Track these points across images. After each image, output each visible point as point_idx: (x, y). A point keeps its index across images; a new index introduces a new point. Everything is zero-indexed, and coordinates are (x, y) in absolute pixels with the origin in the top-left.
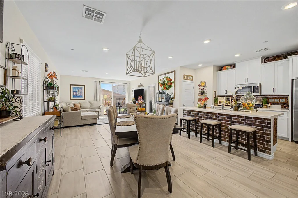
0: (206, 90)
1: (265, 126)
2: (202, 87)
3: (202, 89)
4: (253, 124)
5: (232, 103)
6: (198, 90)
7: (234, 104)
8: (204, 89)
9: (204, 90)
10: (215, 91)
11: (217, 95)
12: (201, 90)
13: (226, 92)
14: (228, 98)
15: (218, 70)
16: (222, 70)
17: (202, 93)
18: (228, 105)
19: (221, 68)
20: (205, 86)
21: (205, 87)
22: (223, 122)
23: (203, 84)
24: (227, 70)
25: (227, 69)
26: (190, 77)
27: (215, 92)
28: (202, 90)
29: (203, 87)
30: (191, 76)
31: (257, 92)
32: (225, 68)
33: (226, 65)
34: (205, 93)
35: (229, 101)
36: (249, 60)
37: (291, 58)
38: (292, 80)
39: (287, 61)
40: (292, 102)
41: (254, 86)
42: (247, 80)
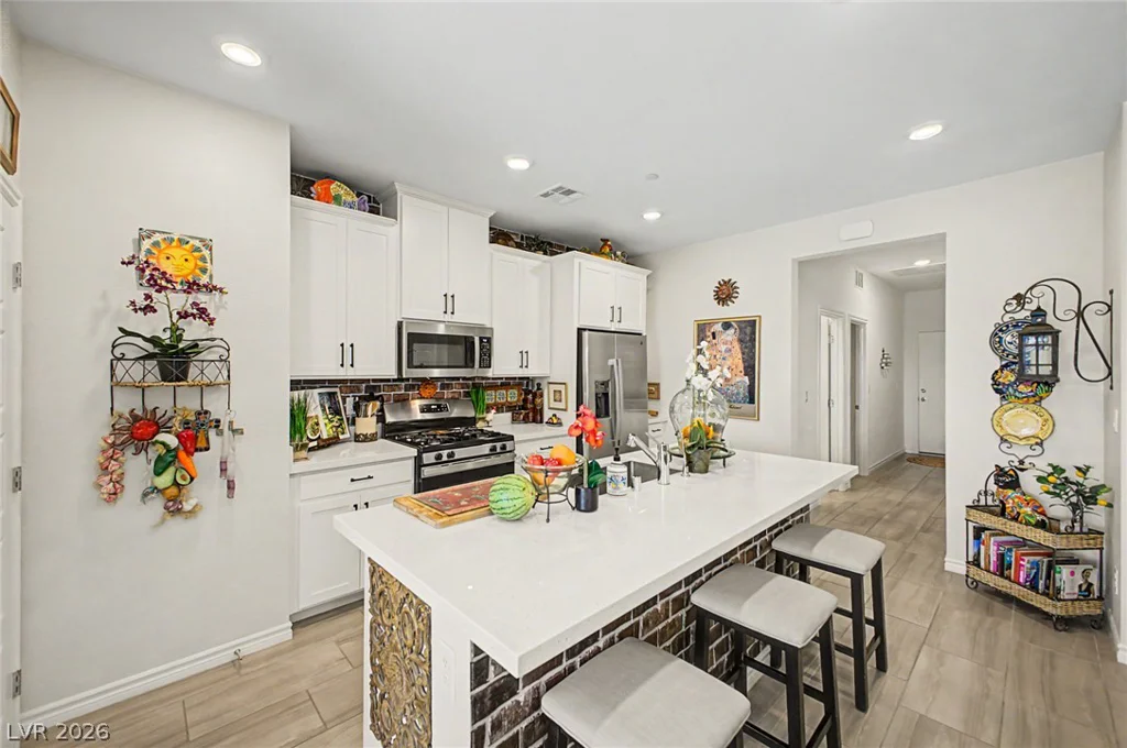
0: (216, 331)
14: (330, 395)
16: (310, 195)
18: (341, 437)
20: (207, 288)
21: (210, 297)
23: (179, 264)
24: (333, 207)
25: (337, 200)
31: (486, 362)
32: (327, 190)
33: (330, 177)
34: (200, 357)
35: (337, 412)
36: (454, 207)
37: (576, 261)
38: (580, 331)
39: (545, 262)
40: (579, 401)
41: (481, 339)
42: (449, 301)
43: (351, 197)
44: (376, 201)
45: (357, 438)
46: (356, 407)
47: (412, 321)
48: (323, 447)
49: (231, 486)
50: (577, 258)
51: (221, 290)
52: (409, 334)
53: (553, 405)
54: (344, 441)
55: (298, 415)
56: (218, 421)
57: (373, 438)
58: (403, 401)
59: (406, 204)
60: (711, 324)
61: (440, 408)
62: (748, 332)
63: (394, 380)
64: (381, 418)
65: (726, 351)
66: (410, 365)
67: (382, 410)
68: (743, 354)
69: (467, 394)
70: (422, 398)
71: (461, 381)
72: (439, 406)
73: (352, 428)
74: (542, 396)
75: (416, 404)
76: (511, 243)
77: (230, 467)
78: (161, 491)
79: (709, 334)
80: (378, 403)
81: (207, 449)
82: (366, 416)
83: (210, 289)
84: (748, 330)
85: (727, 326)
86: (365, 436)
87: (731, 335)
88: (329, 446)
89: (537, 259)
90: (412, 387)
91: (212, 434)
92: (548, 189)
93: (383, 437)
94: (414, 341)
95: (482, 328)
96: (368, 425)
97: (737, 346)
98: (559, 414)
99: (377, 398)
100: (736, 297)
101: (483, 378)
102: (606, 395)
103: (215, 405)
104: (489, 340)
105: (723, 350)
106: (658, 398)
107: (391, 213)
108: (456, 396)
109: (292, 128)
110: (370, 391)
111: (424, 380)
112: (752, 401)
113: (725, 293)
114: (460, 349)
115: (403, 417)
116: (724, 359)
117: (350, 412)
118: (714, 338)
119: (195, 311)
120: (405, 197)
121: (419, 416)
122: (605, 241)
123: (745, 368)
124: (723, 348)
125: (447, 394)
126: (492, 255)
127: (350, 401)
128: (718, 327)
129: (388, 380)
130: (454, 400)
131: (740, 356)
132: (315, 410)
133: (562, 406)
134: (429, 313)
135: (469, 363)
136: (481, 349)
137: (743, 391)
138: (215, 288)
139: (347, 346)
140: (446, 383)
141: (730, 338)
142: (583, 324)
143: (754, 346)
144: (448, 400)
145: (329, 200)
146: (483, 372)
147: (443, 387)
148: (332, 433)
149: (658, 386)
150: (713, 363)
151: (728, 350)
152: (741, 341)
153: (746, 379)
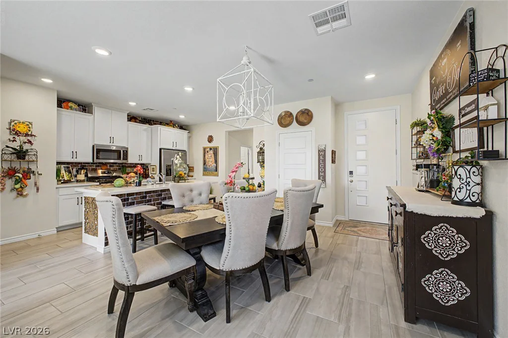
13: (74, 154)
17: (23, 155)
18: (72, 180)
23: (22, 128)
24: (70, 111)
25: (71, 108)
31: (126, 157)
32: (67, 105)
33: (69, 101)
34: (29, 154)
35: (70, 173)
36: (114, 110)
38: (160, 149)
39: (149, 127)
40: (160, 171)
41: (123, 151)
42: (112, 139)
43: (76, 107)
44: (85, 108)
45: (77, 181)
46: (77, 171)
47: (97, 145)
48: (65, 183)
49: (38, 189)
50: (159, 127)
51: (35, 136)
52: (97, 149)
53: (152, 172)
54: (73, 182)
55: (58, 171)
56: (34, 171)
57: (83, 181)
58: (95, 170)
59: (96, 110)
61: (108, 173)
62: (215, 151)
63: (91, 163)
64: (86, 175)
66: (97, 158)
67: (86, 173)
68: (214, 157)
69: (119, 169)
70: (102, 169)
71: (117, 164)
72: (108, 172)
73: (75, 178)
74: (148, 170)
75: (100, 171)
76: (137, 121)
77: (37, 184)
78: (16, 189)
79: (206, 151)
80: (85, 171)
81: (30, 179)
82: (81, 174)
83: (32, 135)
85: (211, 149)
86: (81, 180)
87: (211, 152)
88: (67, 182)
89: (146, 126)
90: (98, 166)
91: (32, 175)
92: (145, 108)
93: (87, 181)
94: (99, 151)
95: (124, 147)
96: (81, 177)
97: (213, 155)
98: (153, 175)
99: (85, 169)
100: (213, 141)
101: (126, 164)
102: (170, 169)
103: (33, 167)
104: (127, 151)
106: (193, 171)
107: (91, 112)
109: (58, 92)
110: (82, 166)
111: (102, 163)
113: (210, 139)
114: (116, 154)
115: (94, 175)
116: (210, 159)
117: (75, 173)
118: (207, 153)
119: (28, 142)
120: (96, 108)
121: (101, 175)
122: (171, 121)
124: (210, 156)
125: (112, 168)
126: (128, 124)
127: (75, 170)
128: (208, 149)
129: (89, 163)
130: (115, 171)
132: (63, 171)
133: (154, 172)
134: (103, 141)
135: (119, 158)
136: (123, 154)
137: (215, 168)
138: (33, 135)
139: (74, 152)
140: (112, 164)
142: (162, 147)
144: (112, 170)
145: (68, 108)
146: (124, 161)
147: (110, 166)
148: (68, 179)
149: (193, 167)
150: (207, 160)
151: (211, 156)
152: (214, 153)
153: (215, 165)
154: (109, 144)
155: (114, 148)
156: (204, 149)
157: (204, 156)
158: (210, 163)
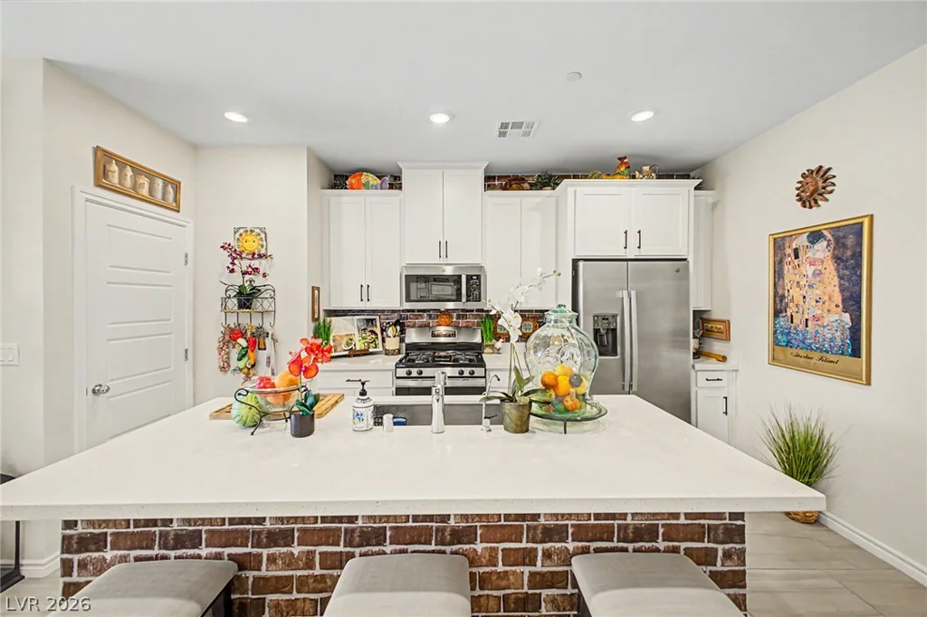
0: (269, 281)
1: (720, 531)
2: (247, 263)
3: (244, 273)
4: (661, 530)
5: (383, 341)
6: (218, 279)
7: (393, 343)
8: (256, 270)
9: (259, 281)
10: (318, 289)
11: (324, 305)
12: (237, 279)
13: (365, 291)
14: (368, 320)
15: (326, 184)
16: (344, 187)
17: (246, 298)
18: (371, 350)
19: (339, 179)
20: (260, 256)
21: (263, 261)
22: (479, 547)
23: (251, 245)
24: (363, 191)
25: (366, 186)
26: (160, 183)
27: (316, 292)
28: (247, 277)
29: (255, 263)
30: (167, 181)
31: (476, 296)
32: (360, 180)
33: (361, 171)
34: (261, 296)
36: (450, 168)
37: (570, 190)
38: (575, 262)
39: (548, 197)
41: (469, 276)
42: (443, 248)
43: (373, 180)
44: (395, 182)
45: (385, 352)
48: (355, 356)
50: (571, 187)
52: (406, 276)
56: (268, 333)
58: (425, 327)
59: (409, 177)
60: (792, 235)
61: (449, 334)
65: (814, 274)
66: (408, 300)
68: (841, 278)
70: (444, 325)
71: (475, 313)
76: (526, 185)
77: (272, 361)
78: (241, 370)
79: (789, 251)
81: (265, 349)
84: (850, 241)
85: (816, 236)
87: (821, 250)
88: (359, 355)
97: (830, 269)
100: (831, 192)
102: (613, 331)
103: (267, 324)
104: (478, 277)
105: (810, 273)
106: (728, 339)
108: (470, 325)
112: (856, 353)
113: (815, 187)
116: (811, 286)
118: (797, 257)
119: (250, 269)
121: (432, 339)
122: (623, 159)
123: (843, 301)
124: (810, 270)
126: (485, 200)
128: (802, 241)
131: (836, 281)
134: (426, 258)
135: (458, 296)
136: (470, 286)
138: (269, 256)
139: (365, 287)
140: (461, 314)
141: (820, 255)
142: (580, 254)
143: (859, 266)
145: (360, 186)
146: (473, 305)
147: (458, 317)
148: (363, 347)
149: (727, 323)
150: (795, 293)
151: (817, 274)
152: (838, 259)
153: (846, 317)
154: (437, 261)
155: (449, 271)
156: (779, 243)
157: (778, 274)
158: (811, 310)
